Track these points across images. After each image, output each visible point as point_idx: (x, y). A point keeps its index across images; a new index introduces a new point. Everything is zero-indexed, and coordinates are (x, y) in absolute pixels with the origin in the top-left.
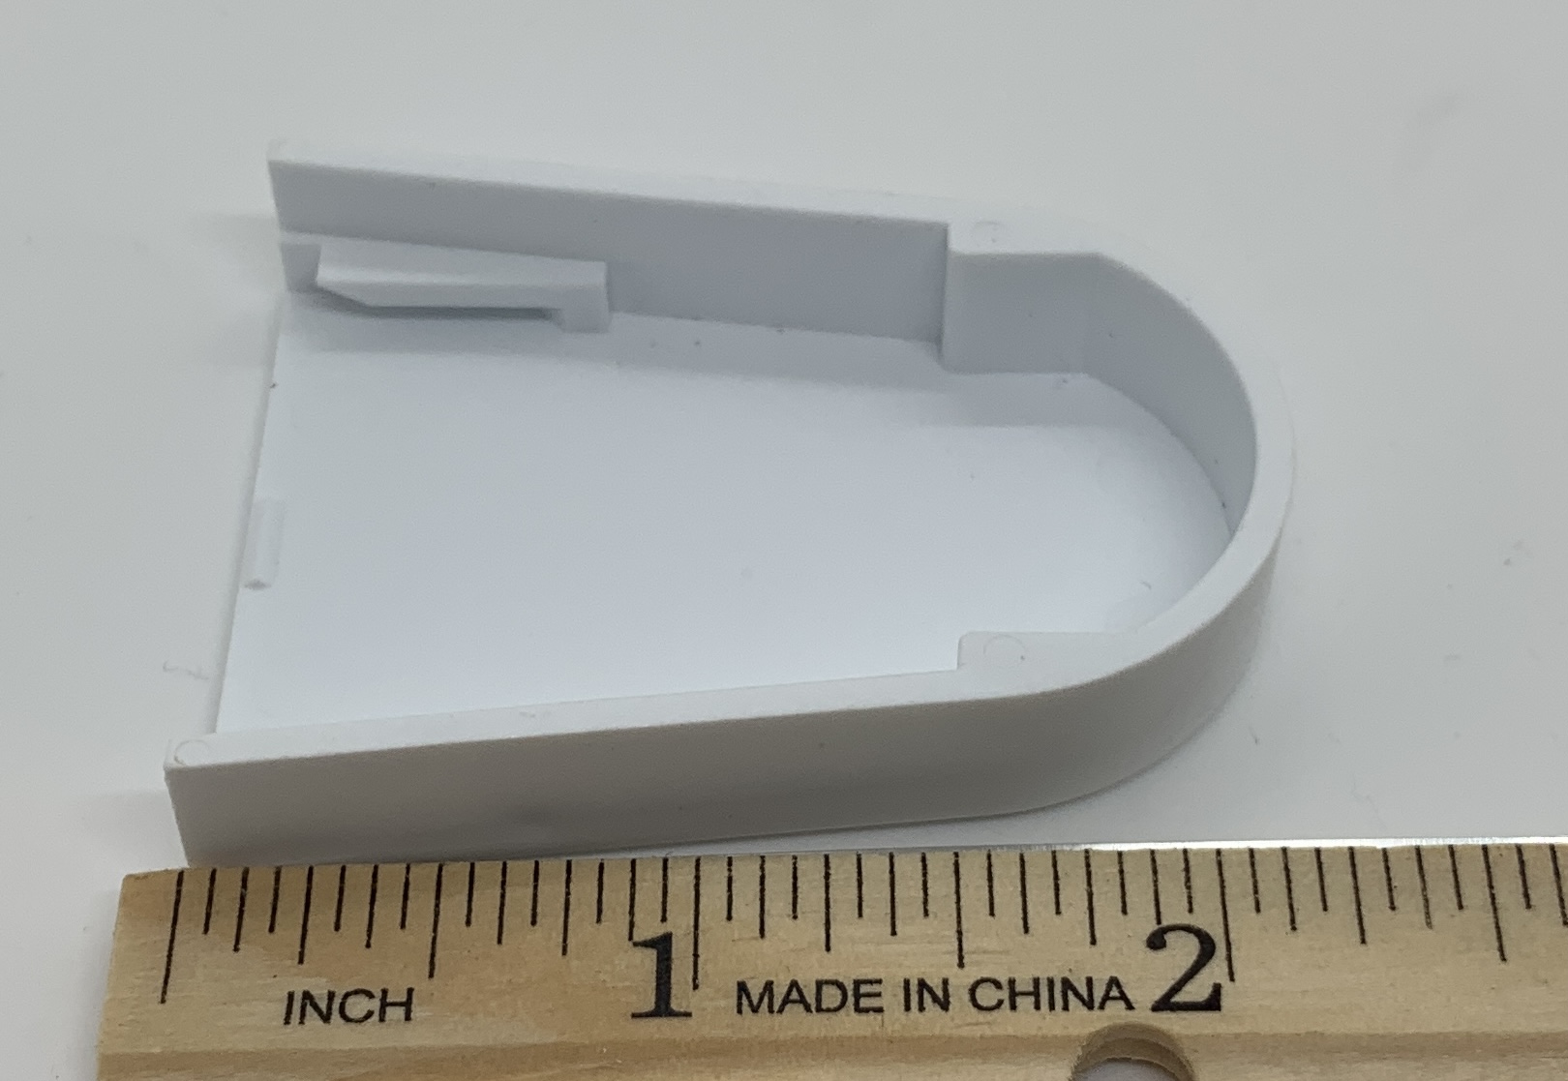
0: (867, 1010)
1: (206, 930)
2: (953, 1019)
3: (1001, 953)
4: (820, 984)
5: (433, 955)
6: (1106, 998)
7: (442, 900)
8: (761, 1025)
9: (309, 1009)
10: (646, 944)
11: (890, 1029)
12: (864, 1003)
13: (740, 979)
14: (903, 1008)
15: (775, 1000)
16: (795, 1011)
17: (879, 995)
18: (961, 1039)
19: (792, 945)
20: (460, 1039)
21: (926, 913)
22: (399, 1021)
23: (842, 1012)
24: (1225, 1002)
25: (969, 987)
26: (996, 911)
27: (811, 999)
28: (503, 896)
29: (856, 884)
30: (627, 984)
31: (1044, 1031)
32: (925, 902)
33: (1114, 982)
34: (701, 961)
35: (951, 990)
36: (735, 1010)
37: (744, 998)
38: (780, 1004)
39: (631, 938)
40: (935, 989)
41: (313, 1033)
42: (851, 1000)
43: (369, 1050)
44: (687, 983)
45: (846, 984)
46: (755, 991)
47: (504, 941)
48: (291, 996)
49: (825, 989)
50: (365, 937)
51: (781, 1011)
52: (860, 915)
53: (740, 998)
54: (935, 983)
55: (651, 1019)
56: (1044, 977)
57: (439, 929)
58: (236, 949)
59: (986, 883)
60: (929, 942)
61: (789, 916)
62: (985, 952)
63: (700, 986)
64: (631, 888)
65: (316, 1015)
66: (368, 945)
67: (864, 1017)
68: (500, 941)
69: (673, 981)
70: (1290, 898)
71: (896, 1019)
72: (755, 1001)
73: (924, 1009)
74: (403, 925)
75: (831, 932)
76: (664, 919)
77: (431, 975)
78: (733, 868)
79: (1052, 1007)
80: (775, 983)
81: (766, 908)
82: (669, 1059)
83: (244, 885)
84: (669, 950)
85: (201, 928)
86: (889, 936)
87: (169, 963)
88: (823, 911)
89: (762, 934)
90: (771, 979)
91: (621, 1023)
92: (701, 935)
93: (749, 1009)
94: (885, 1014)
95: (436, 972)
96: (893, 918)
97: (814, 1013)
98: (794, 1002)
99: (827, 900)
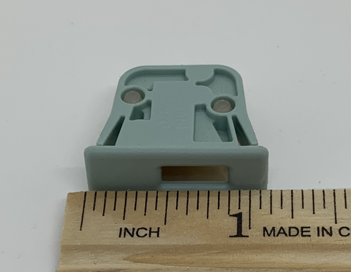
0: (305, 236)
1: (94, 209)
2: (333, 239)
3: (349, 219)
4: (290, 228)
5: (166, 218)
7: (168, 202)
8: (271, 240)
9: (127, 233)
10: (234, 216)
11: (313, 241)
12: (304, 234)
13: (264, 226)
14: (317, 235)
15: (275, 232)
16: (282, 236)
17: (309, 231)
18: (336, 245)
19: (281, 217)
20: (175, 243)
21: (324, 207)
22: (155, 237)
23: (297, 237)
25: (339, 229)
26: (347, 207)
27: (287, 233)
28: (188, 201)
29: (301, 198)
30: (228, 227)
32: (324, 204)
34: (251, 221)
35: (333, 230)
36: (263, 235)
38: (277, 233)
39: (229, 214)
40: (327, 230)
41: (128, 240)
42: (300, 233)
43: (146, 245)
44: (247, 227)
45: (298, 228)
46: (269, 230)
48: (121, 229)
49: (292, 230)
50: (144, 213)
51: (277, 236)
52: (303, 208)
53: (264, 231)
54: (328, 228)
55: (236, 237)
57: (167, 210)
58: (103, 215)
59: (344, 199)
60: (325, 216)
61: (279, 208)
62: (343, 219)
63: (251, 228)
64: (229, 199)
65: (129, 235)
66: (145, 215)
67: (304, 238)
68: (187, 214)
69: (242, 226)
71: (314, 238)
72: (269, 233)
73: (324, 235)
74: (156, 209)
75: (294, 213)
76: (239, 208)
77: (165, 224)
78: (261, 193)
80: (276, 228)
81: (272, 205)
82: (241, 250)
83: (106, 197)
84: (241, 217)
85: (92, 209)
86: (312, 214)
87: (82, 219)
88: (291, 206)
89: (271, 213)
90: (274, 226)
91: (226, 238)
92: (251, 213)
93: (267, 235)
94: (311, 237)
95: (166, 223)
96: (314, 209)
97: (288, 236)
98: (282, 233)
99: (292, 203)
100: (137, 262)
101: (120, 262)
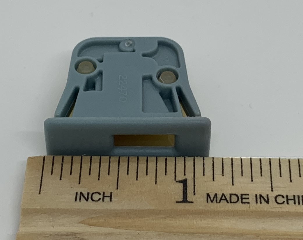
0: (245, 203)
1: (52, 174)
2: (270, 206)
3: (283, 187)
4: (231, 195)
5: (118, 183)
7: (120, 167)
8: (214, 206)
9: (82, 197)
10: (180, 182)
11: (251, 208)
12: (244, 201)
13: (208, 192)
14: (255, 202)
15: (218, 199)
16: (224, 202)
17: (248, 198)
18: (273, 212)
19: (222, 184)
20: (126, 207)
21: (261, 175)
22: (108, 201)
23: (238, 203)
25: (275, 197)
26: (282, 176)
27: (228, 199)
28: (138, 166)
29: (240, 166)
30: (174, 193)
31: (297, 211)
32: (261, 172)
34: (196, 187)
35: (269, 198)
36: (206, 201)
37: (209, 198)
38: (219, 200)
39: (175, 180)
41: (83, 204)
42: (240, 200)
43: (99, 209)
44: (192, 193)
45: (238, 195)
46: (212, 196)
47: (138, 180)
48: (77, 193)
50: (98, 177)
51: (220, 202)
52: (242, 175)
53: (207, 198)
54: (265, 196)
55: (181, 203)
56: (296, 195)
57: (119, 175)
58: (61, 179)
59: (279, 167)
60: (263, 184)
61: (221, 175)
62: (279, 187)
63: (196, 194)
64: (175, 166)
65: (84, 199)
66: (99, 179)
67: (244, 205)
68: (137, 180)
69: (188, 192)
71: (253, 206)
72: (212, 199)
73: (262, 203)
74: (109, 174)
75: (234, 180)
76: (185, 175)
77: (117, 189)
78: (204, 160)
79: (299, 204)
80: (218, 194)
81: (215, 172)
82: (187, 215)
83: (63, 161)
84: (186, 184)
85: (50, 173)
86: (251, 182)
87: (41, 183)
88: (231, 173)
89: (214, 180)
90: (216, 193)
91: (173, 204)
92: (195, 179)
93: (210, 201)
94: (250, 204)
95: (119, 188)
96: (252, 176)
97: (229, 203)
98: (223, 200)
99: (232, 171)
100: (91, 226)
101: (76, 225)
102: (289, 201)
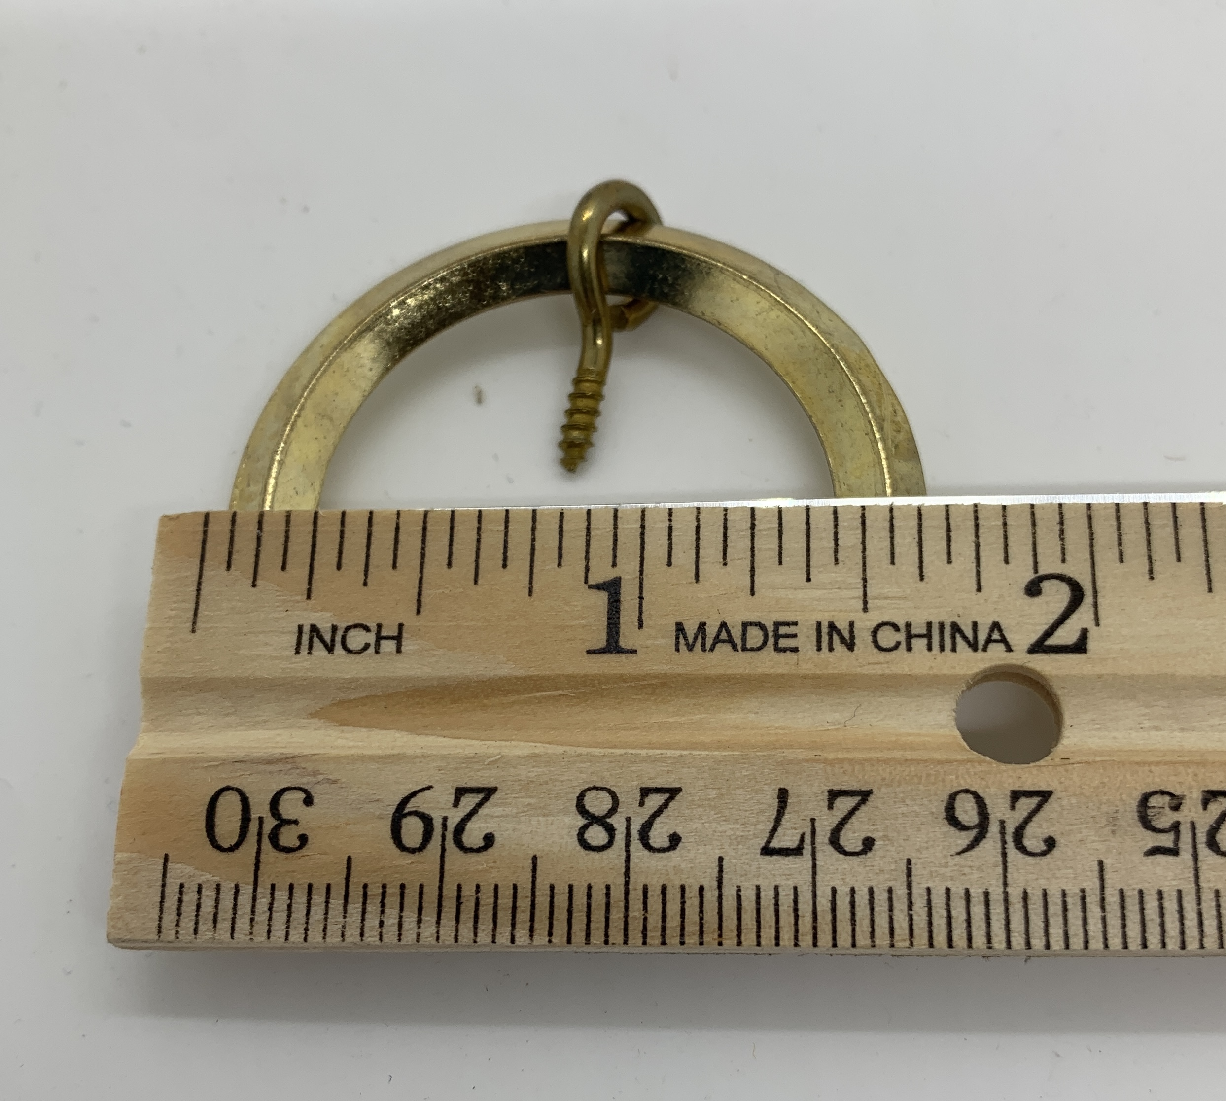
0: (784, 650)
1: (229, 568)
2: (858, 659)
3: (899, 598)
4: (745, 625)
5: (419, 596)
6: (989, 641)
7: (426, 545)
8: (695, 661)
9: (316, 640)
10: (599, 587)
11: (803, 665)
12: (783, 643)
13: (678, 621)
14: (815, 648)
15: (707, 639)
16: (724, 649)
17: (795, 635)
18: (864, 675)
19: (721, 592)
20: (443, 671)
21: (836, 561)
22: (391, 653)
23: (764, 651)
24: (1091, 645)
25: (872, 629)
26: (896, 562)
27: (738, 640)
28: (479, 541)
29: (776, 534)
30: (583, 623)
31: (935, 671)
32: (836, 552)
33: (996, 626)
34: (644, 604)
35: (856, 632)
36: (674, 647)
37: (681, 637)
38: (711, 643)
39: (586, 581)
40: (842, 631)
41: (319, 662)
42: (771, 641)
43: (366, 678)
44: (633, 622)
45: (767, 625)
46: (691, 634)
47: (480, 582)
48: (300, 628)
49: (749, 628)
50: (363, 577)
51: (712, 650)
52: (781, 563)
53: (677, 638)
54: (843, 626)
55: (603, 655)
56: (935, 622)
57: (424, 571)
58: (254, 585)
60: (839, 589)
61: (719, 563)
62: (886, 598)
63: (645, 625)
64: (587, 536)
65: (322, 646)
66: (365, 584)
67: (782, 656)
68: (476, 582)
69: (621, 621)
70: (1149, 550)
71: (809, 658)
72: (691, 641)
73: (834, 649)
74: (394, 567)
75: (756, 578)
76: (614, 565)
77: (418, 612)
78: (672, 518)
79: (942, 648)
80: (708, 625)
81: (701, 555)
83: (260, 528)
84: (618, 593)
85: (225, 565)
86: (805, 582)
87: (198, 596)
88: (749, 559)
89: (697, 580)
90: (703, 620)
91: (578, 658)
92: (645, 579)
93: (685, 647)
94: (800, 653)
95: (422, 611)
96: (808, 566)
97: (740, 652)
98: (723, 641)
99: (753, 549)
100: (343, 725)
101: (300, 721)
102: (914, 641)
